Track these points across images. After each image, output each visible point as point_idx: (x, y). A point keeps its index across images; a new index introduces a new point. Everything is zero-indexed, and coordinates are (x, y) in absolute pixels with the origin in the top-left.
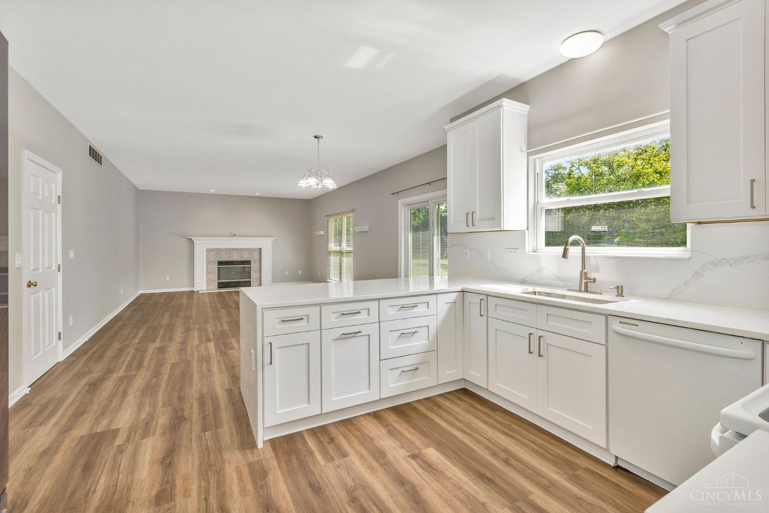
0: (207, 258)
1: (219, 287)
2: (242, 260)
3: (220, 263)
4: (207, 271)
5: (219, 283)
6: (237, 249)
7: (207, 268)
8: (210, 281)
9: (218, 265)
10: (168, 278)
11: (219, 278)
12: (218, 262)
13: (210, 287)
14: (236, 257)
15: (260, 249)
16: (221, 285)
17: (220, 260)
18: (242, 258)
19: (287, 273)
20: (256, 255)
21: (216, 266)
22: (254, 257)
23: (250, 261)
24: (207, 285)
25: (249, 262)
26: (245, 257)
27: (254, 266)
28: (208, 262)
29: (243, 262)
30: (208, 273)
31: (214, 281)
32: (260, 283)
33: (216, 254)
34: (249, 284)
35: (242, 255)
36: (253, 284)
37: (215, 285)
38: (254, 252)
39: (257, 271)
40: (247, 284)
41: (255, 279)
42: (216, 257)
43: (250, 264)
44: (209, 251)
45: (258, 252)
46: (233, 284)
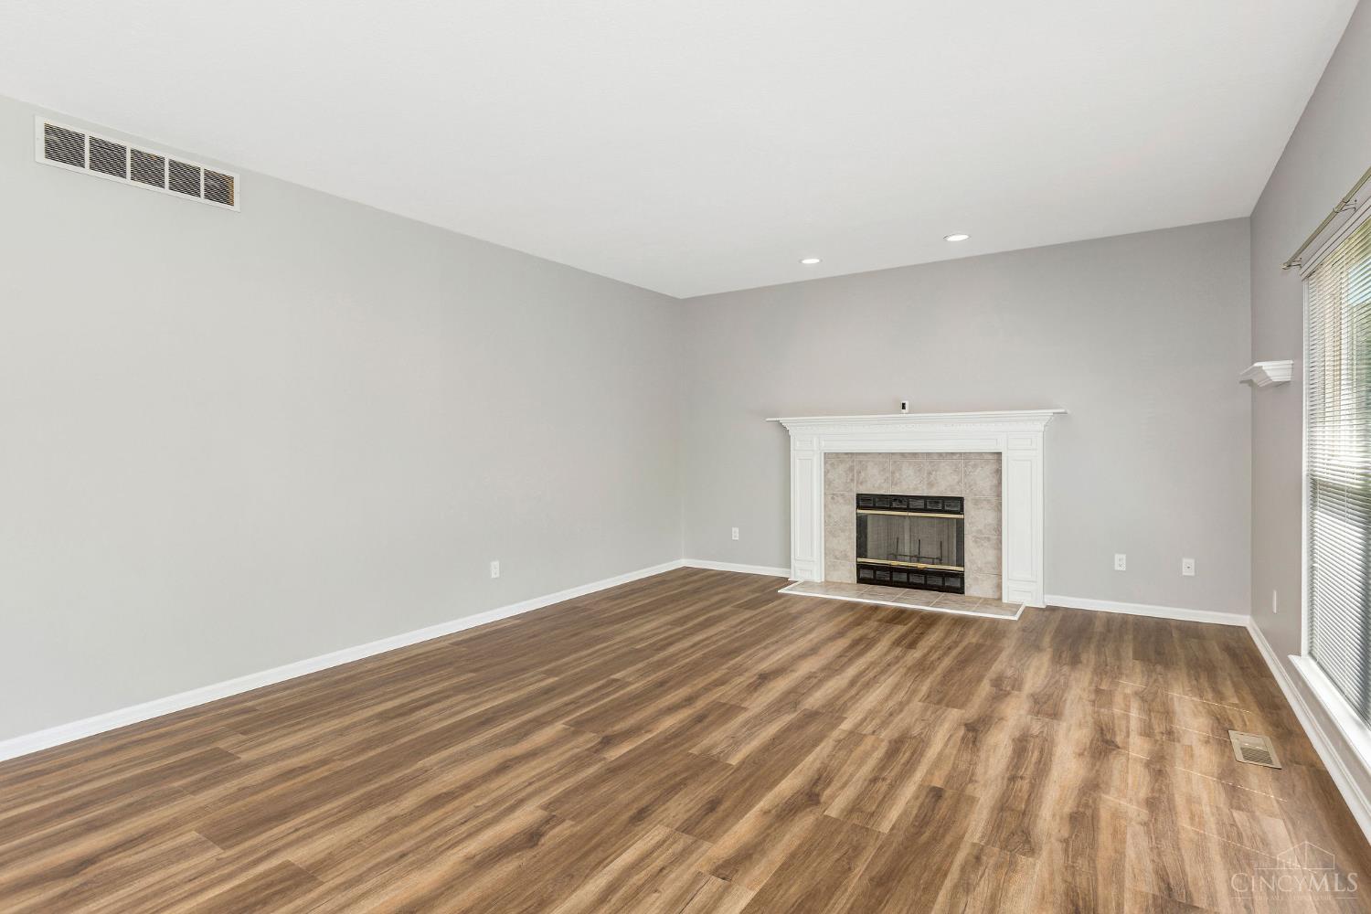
0: (828, 483)
1: (861, 580)
2: (933, 494)
3: (864, 501)
5: (860, 567)
6: (915, 455)
7: (826, 516)
8: (836, 557)
9: (859, 507)
10: (736, 533)
11: (860, 551)
12: (859, 496)
13: (835, 577)
14: (910, 485)
15: (998, 456)
16: (869, 575)
17: (864, 490)
18: (931, 485)
19: (1120, 561)
20: (983, 478)
21: (849, 511)
22: (974, 488)
23: (961, 500)
24: (829, 567)
25: (957, 504)
26: (943, 486)
27: (975, 519)
28: (831, 495)
29: (935, 503)
30: (830, 531)
31: (846, 558)
32: (999, 587)
33: (851, 469)
34: (959, 585)
35: (932, 477)
36: (972, 588)
37: (848, 573)
38: (975, 466)
39: (989, 539)
40: (950, 583)
41: (980, 570)
42: (852, 480)
43: (961, 511)
44: (832, 459)
45: (991, 467)
46: (904, 577)
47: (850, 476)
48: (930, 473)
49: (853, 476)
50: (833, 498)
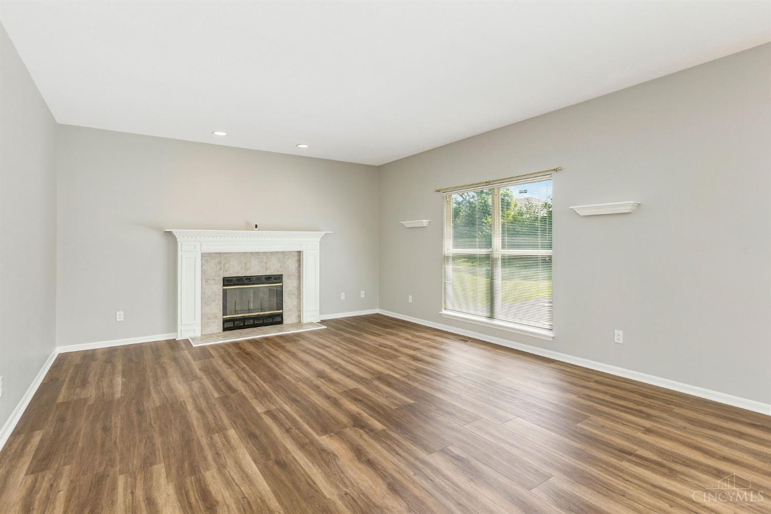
0: (203, 272)
1: (225, 329)
2: (268, 273)
3: (227, 281)
4: (202, 298)
5: (225, 321)
6: (258, 253)
7: (203, 293)
8: (209, 319)
9: (224, 285)
10: (120, 316)
11: (224, 314)
12: (224, 279)
13: (208, 331)
14: (256, 270)
15: (299, 253)
16: (231, 325)
17: (228, 275)
18: (267, 269)
19: (343, 297)
20: (292, 265)
21: (219, 288)
22: (287, 269)
23: (282, 275)
24: (204, 325)
25: (278, 278)
26: (272, 270)
27: (289, 285)
28: (205, 279)
29: (268, 279)
30: (205, 302)
31: (216, 317)
32: (299, 316)
33: (220, 263)
34: (280, 320)
35: (267, 265)
36: (289, 318)
37: (218, 326)
38: (288, 258)
39: (294, 294)
40: (276, 320)
41: (290, 310)
42: (220, 269)
43: (281, 282)
44: (206, 257)
45: (296, 258)
46: (251, 322)
47: (219, 267)
48: (266, 263)
49: (221, 267)
50: (206, 281)
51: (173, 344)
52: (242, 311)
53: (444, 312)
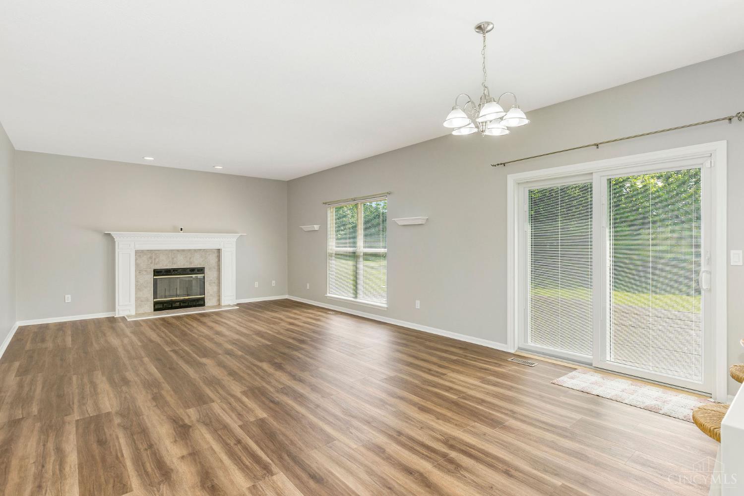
0: (137, 265)
1: (155, 310)
2: (192, 266)
3: (157, 272)
4: (136, 286)
5: (155, 304)
6: (183, 250)
7: (137, 281)
8: (142, 301)
9: (154, 275)
10: (68, 298)
11: (155, 296)
12: (155, 271)
13: (141, 311)
14: (181, 263)
15: (219, 251)
16: (159, 306)
17: (158, 267)
18: (191, 263)
19: (256, 284)
20: (213, 260)
21: (150, 277)
22: (208, 263)
23: (204, 268)
24: (138, 308)
25: (201, 270)
26: (196, 264)
27: (210, 276)
28: (139, 270)
29: (193, 271)
30: (138, 288)
31: (147, 300)
32: (219, 300)
33: (151, 258)
34: (202, 303)
35: (191, 260)
36: (208, 303)
37: (150, 307)
38: (209, 255)
39: (214, 283)
40: (200, 303)
41: (211, 295)
42: (151, 263)
43: (203, 273)
44: (139, 253)
45: (216, 255)
46: (178, 304)
47: (150, 261)
48: (190, 258)
49: (152, 261)
50: (140, 272)
51: (112, 320)
52: (170, 296)
53: (328, 295)
